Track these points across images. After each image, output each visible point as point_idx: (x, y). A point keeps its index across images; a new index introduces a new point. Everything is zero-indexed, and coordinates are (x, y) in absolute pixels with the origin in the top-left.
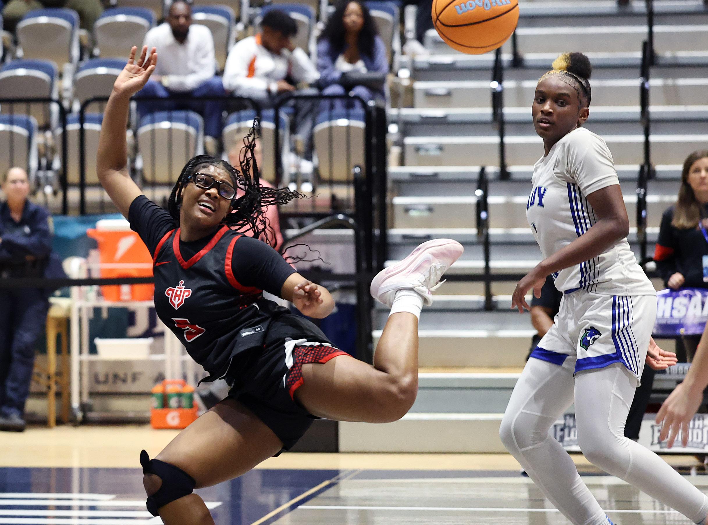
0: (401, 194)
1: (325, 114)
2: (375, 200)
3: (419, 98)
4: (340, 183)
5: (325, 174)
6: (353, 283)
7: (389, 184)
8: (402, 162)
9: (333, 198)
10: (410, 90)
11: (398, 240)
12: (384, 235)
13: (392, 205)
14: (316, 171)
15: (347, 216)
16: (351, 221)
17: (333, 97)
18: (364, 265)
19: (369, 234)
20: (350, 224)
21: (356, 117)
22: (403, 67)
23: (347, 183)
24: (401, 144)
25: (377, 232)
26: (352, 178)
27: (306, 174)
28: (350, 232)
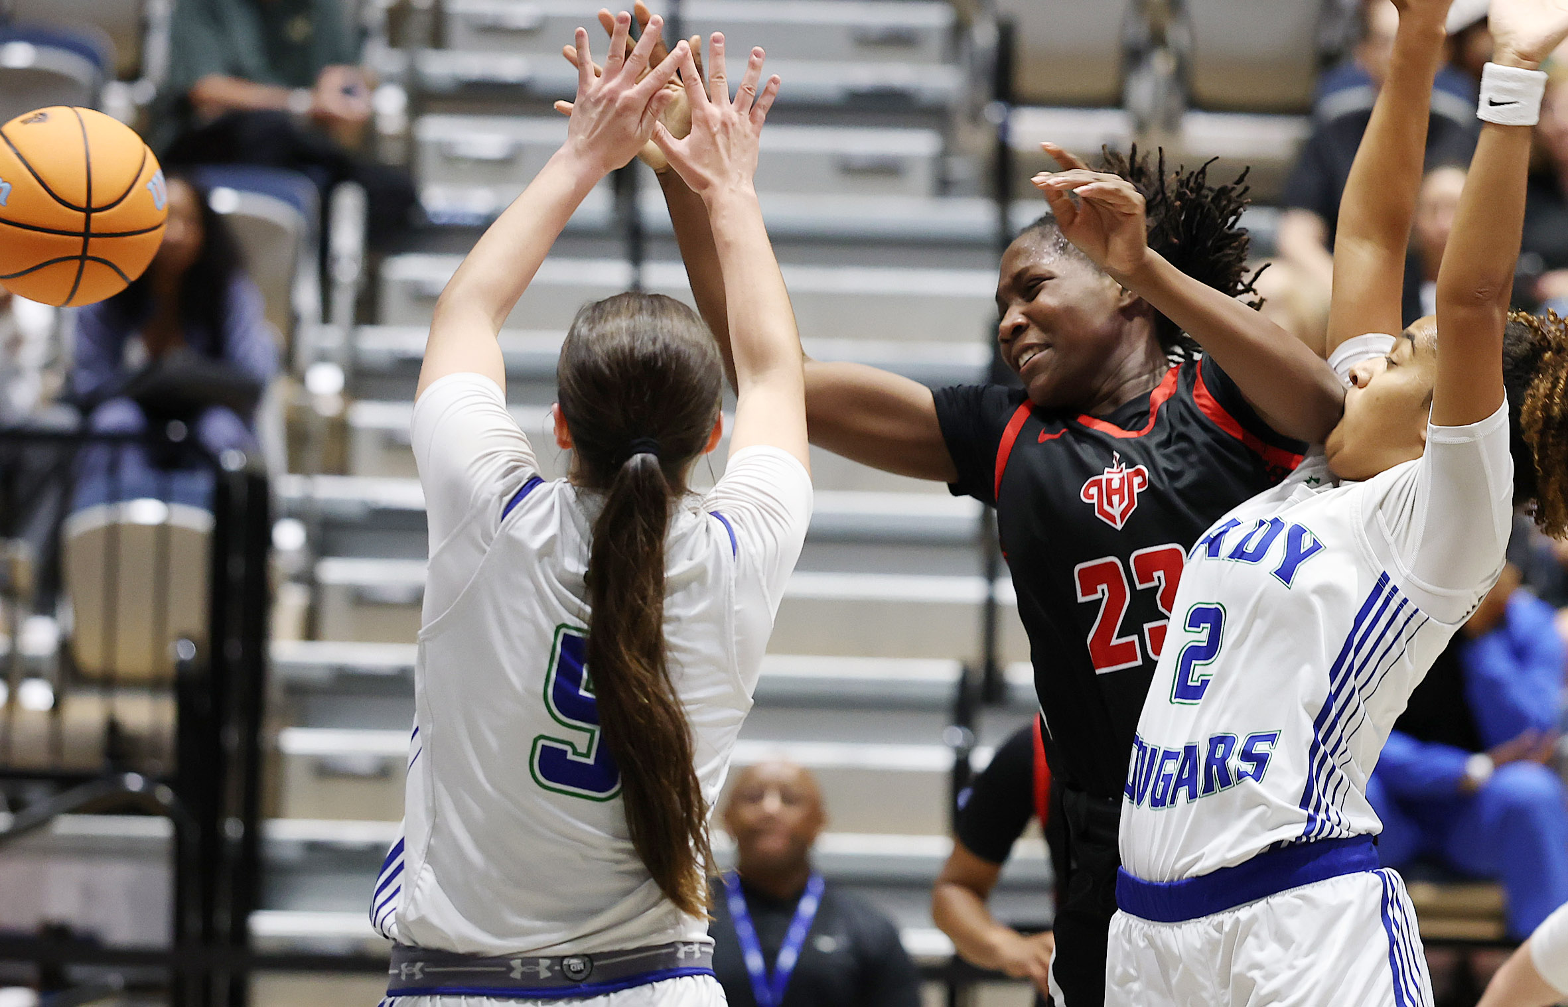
0: (304, 721)
1: (96, 485)
2: (233, 738)
3: (364, 452)
4: (134, 684)
5: (90, 656)
6: (160, 974)
7: (274, 695)
8: (311, 629)
9: (113, 729)
10: (341, 429)
11: (291, 855)
12: (253, 839)
13: (279, 756)
14: (66, 649)
15: (153, 780)
16: (165, 795)
17: (116, 439)
18: (194, 923)
19: (212, 833)
20: (157, 803)
21: (188, 499)
22: (323, 357)
23: (152, 685)
24: (309, 580)
25: (233, 829)
26: (170, 670)
27: (36, 659)
28: (157, 829)
